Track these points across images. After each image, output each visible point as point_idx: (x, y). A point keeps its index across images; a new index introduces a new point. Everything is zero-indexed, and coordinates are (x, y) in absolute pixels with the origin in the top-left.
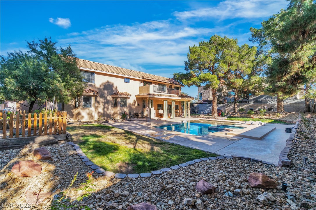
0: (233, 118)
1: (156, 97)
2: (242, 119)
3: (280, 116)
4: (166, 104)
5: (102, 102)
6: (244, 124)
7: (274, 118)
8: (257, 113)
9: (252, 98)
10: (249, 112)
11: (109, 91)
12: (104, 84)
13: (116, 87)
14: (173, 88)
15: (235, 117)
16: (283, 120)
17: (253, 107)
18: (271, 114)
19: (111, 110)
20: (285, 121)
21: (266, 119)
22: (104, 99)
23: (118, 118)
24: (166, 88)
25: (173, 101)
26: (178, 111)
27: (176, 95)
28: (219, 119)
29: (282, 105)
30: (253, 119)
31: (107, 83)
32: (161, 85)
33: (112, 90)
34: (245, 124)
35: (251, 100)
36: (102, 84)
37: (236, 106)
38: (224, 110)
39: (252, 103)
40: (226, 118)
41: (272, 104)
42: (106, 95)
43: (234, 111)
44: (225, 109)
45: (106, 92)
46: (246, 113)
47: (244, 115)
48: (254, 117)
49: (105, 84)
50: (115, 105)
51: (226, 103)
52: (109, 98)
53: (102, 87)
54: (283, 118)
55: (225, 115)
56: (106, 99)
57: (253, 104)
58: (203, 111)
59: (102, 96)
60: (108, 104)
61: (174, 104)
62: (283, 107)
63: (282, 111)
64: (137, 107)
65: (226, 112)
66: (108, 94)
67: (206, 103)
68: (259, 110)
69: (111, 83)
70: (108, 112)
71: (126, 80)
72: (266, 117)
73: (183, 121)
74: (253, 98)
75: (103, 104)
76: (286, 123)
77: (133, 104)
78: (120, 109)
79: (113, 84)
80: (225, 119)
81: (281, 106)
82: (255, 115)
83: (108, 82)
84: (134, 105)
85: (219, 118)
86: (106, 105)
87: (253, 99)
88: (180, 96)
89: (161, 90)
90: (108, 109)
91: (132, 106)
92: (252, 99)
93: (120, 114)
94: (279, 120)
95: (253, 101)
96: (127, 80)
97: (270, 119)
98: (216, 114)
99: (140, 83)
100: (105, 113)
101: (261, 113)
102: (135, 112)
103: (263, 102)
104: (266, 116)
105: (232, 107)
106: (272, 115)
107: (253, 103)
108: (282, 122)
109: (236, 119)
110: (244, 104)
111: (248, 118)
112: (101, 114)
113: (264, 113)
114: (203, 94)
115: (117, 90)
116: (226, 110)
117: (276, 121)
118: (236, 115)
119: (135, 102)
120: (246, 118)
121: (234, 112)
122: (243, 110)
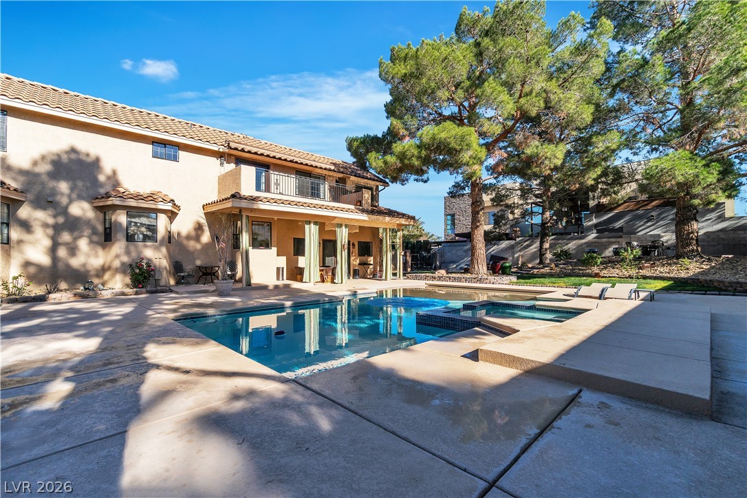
0: (535, 278)
1: (262, 206)
2: (566, 280)
3: (691, 266)
4: (312, 235)
5: (45, 225)
6: (573, 296)
7: (672, 275)
8: (610, 262)
9: (591, 223)
10: (586, 259)
11: (80, 184)
12: (55, 158)
13: (114, 173)
14: (350, 186)
15: (543, 276)
16: (708, 278)
17: (595, 246)
18: (657, 263)
19: (88, 256)
20: (716, 284)
21: (645, 277)
22: (50, 212)
23: (118, 283)
24: (325, 189)
25: (340, 226)
26: (371, 260)
27: (352, 207)
28: (490, 283)
29: (692, 233)
30: (600, 279)
31: (67, 152)
32: (307, 175)
33: (95, 182)
34: (576, 295)
35: (589, 229)
36: (43, 158)
37: (547, 245)
38: (513, 257)
39: (592, 236)
40: (514, 279)
41: (651, 236)
42: (64, 201)
43: (541, 260)
44: (516, 256)
45: (64, 186)
46: (576, 264)
47: (570, 267)
48: (602, 274)
49: (58, 155)
50: (107, 237)
51: (518, 237)
52: (82, 209)
53: (44, 168)
54: (704, 273)
55: (513, 270)
56: (64, 211)
57: (595, 238)
58: (454, 262)
59: (46, 201)
60: (76, 234)
61: (343, 236)
62: (697, 240)
63: (693, 251)
64: (207, 245)
65: (520, 263)
66: (74, 196)
67: (465, 241)
68: (616, 253)
69: (88, 155)
70: (75, 262)
71: (160, 150)
72: (643, 272)
73: (359, 292)
74: (595, 221)
75: (50, 231)
76: (725, 291)
77: (193, 233)
78: (123, 251)
79: (97, 160)
80: (511, 283)
81: (689, 234)
82: (605, 268)
83: (73, 150)
84: (197, 238)
85: (491, 278)
86: (66, 237)
87: (596, 226)
88: (363, 211)
89: (307, 193)
90: (73, 250)
91: (185, 242)
92: (592, 226)
93: (125, 269)
94: (689, 281)
95: (595, 231)
96: (166, 148)
97: (656, 278)
98: (482, 268)
99: (222, 164)
100: (61, 265)
101: (623, 260)
102: (198, 263)
103: (624, 230)
104: (640, 268)
105: (534, 248)
106: (663, 265)
107: (594, 235)
108: (703, 286)
109: (546, 280)
110: (568, 239)
111: (584, 276)
112: (40, 268)
113: (635, 259)
114: (456, 217)
115: (117, 184)
116: (518, 257)
117: (680, 285)
118: (547, 270)
119: (199, 228)
120: (577, 278)
121: (541, 262)
122: (566, 254)
